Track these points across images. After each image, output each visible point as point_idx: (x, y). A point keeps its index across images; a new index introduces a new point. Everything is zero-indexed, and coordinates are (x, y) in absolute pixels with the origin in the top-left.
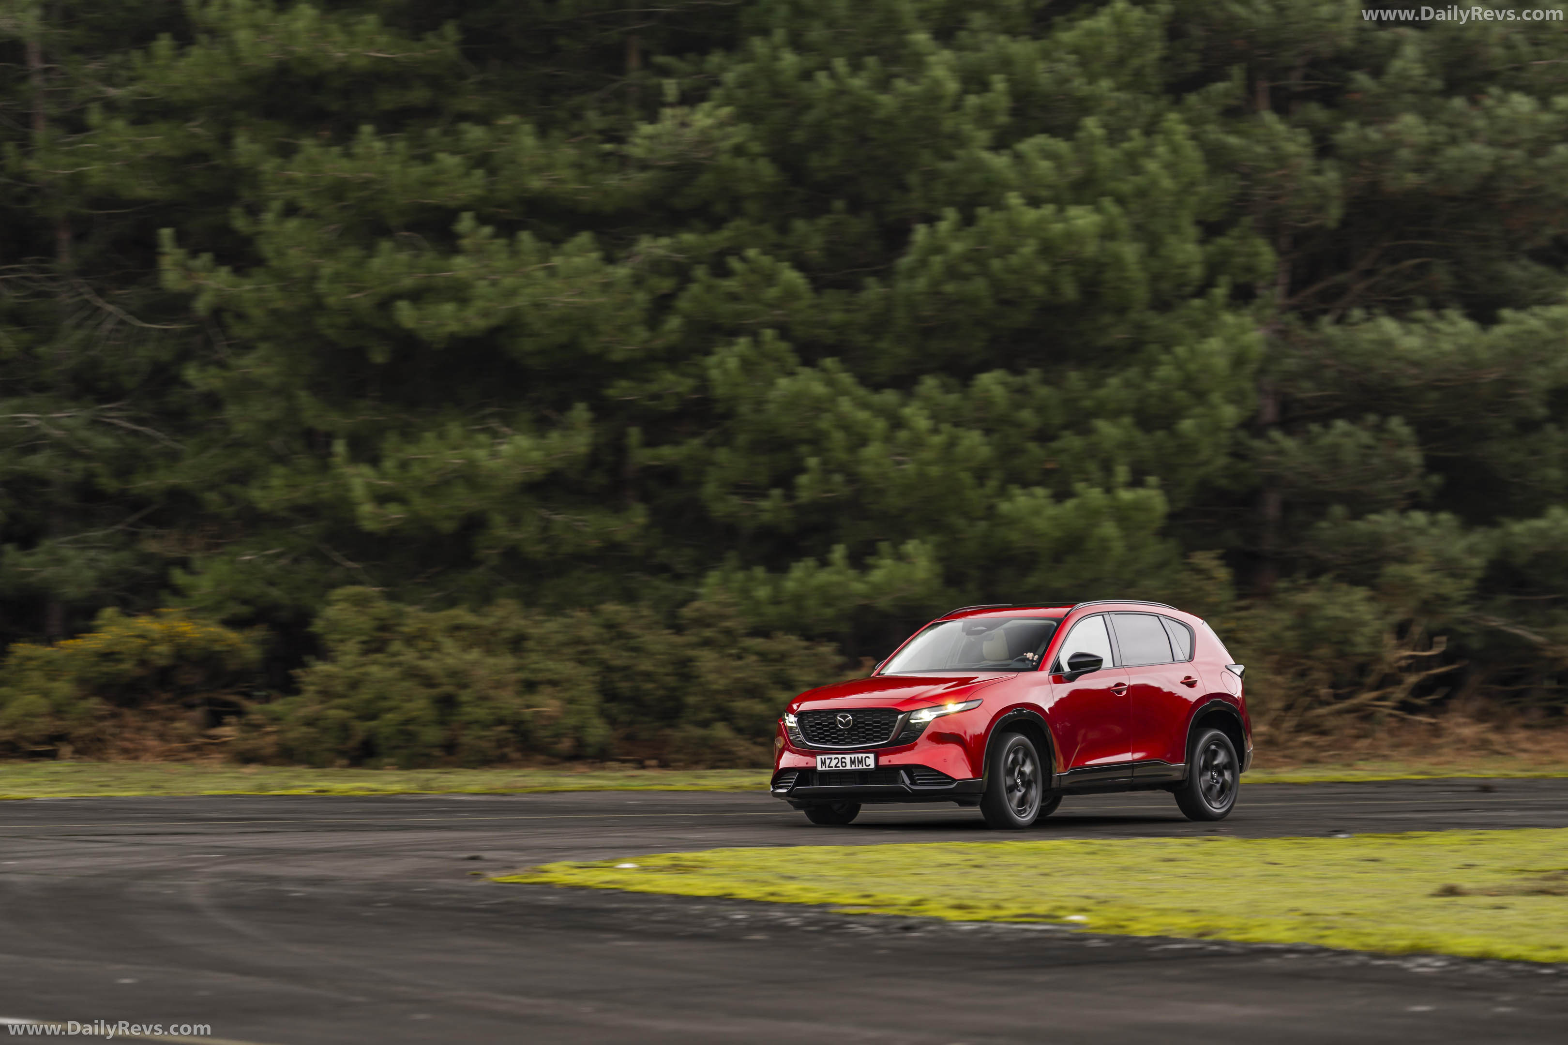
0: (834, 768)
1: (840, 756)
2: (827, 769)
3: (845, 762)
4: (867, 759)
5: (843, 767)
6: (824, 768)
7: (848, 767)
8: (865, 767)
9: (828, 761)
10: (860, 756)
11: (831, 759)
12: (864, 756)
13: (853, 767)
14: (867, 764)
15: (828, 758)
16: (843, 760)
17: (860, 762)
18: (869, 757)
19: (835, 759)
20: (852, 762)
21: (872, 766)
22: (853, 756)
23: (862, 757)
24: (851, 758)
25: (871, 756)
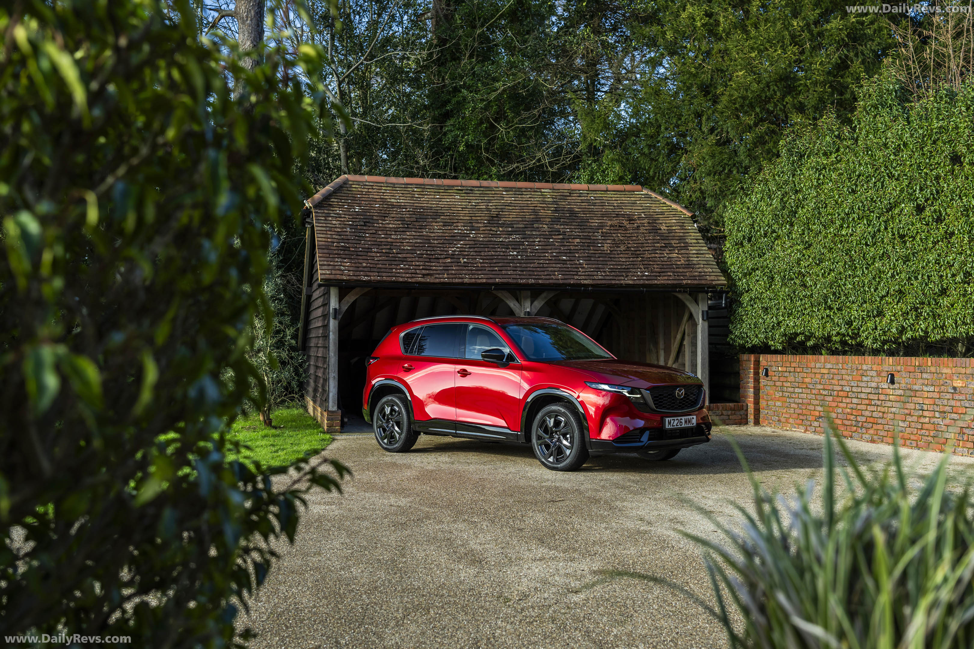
0: (675, 427)
1: (679, 418)
2: (672, 427)
4: (692, 419)
5: (680, 425)
6: (670, 427)
7: (683, 426)
8: (691, 425)
9: (672, 422)
10: (689, 417)
11: (674, 420)
12: (691, 417)
13: (686, 425)
14: (692, 423)
15: (672, 420)
16: (681, 421)
17: (689, 422)
19: (676, 420)
20: (686, 422)
21: (695, 424)
22: (686, 417)
24: (685, 419)
25: (695, 417)
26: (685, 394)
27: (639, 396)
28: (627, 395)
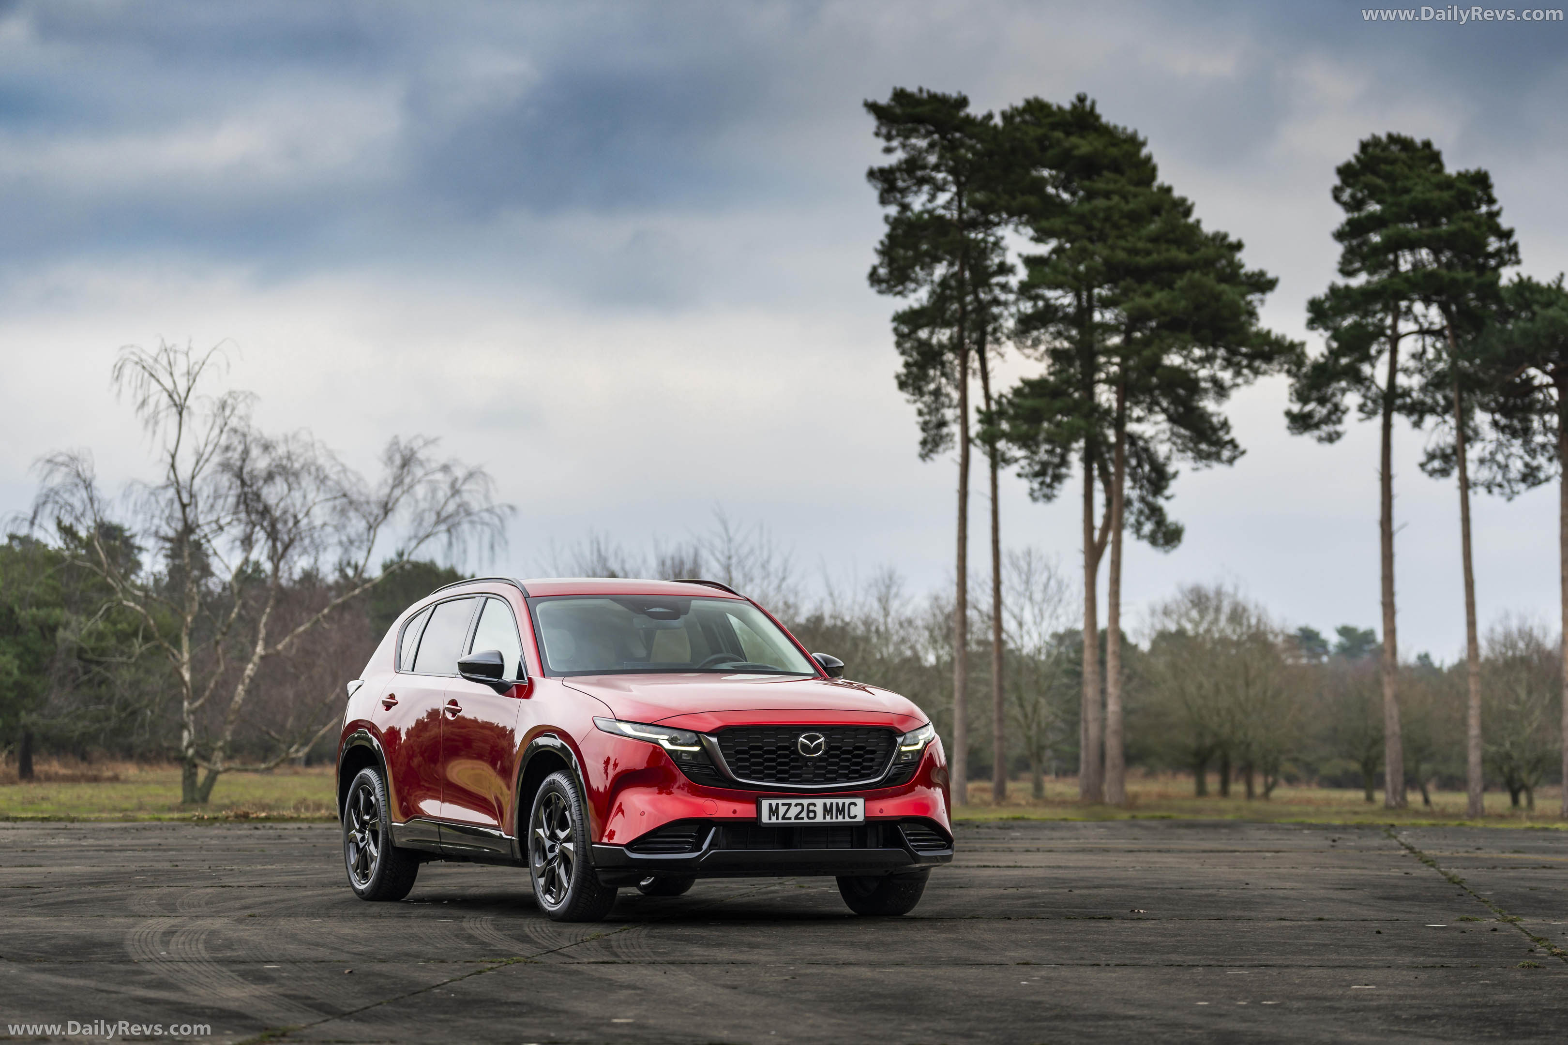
0: (793, 821)
1: (805, 802)
2: (780, 821)
3: (814, 812)
4: (852, 807)
5: (809, 818)
6: (774, 820)
7: (819, 819)
8: (847, 819)
9: (782, 810)
10: (840, 801)
11: (790, 805)
12: (848, 801)
13: (828, 819)
14: (852, 815)
15: (783, 804)
16: (811, 808)
17: (841, 811)
18: (855, 804)
19: (796, 805)
20: (827, 811)
21: (860, 818)
22: (828, 801)
23: (844, 804)
24: (825, 804)
25: (860, 802)
26: (830, 748)
27: (696, 749)
28: (667, 746)
